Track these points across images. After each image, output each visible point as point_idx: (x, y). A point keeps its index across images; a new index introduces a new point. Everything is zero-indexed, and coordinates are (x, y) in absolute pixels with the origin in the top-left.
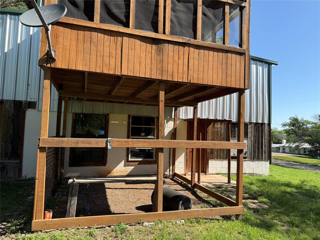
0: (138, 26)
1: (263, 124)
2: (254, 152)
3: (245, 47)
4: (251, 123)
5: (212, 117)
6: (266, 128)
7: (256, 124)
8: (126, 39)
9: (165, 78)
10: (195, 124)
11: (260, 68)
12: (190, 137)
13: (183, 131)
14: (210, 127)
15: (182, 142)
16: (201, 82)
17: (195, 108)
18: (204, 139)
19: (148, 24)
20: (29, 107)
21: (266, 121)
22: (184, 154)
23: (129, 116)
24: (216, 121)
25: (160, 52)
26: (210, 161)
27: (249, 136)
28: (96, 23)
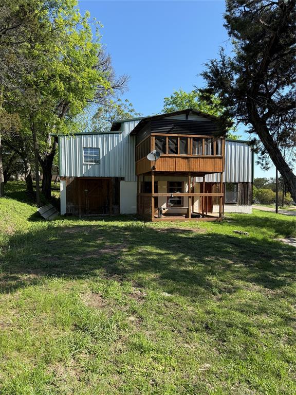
0: (181, 153)
1: (247, 183)
2: (242, 200)
3: (223, 155)
4: (240, 183)
5: (215, 181)
6: (250, 185)
7: (243, 183)
8: (177, 159)
9: (190, 171)
10: (204, 186)
11: (246, 148)
12: (201, 192)
13: (198, 188)
14: (214, 185)
15: (197, 194)
16: (204, 171)
17: (204, 178)
18: (210, 192)
19: (184, 152)
20: (122, 180)
21: (250, 181)
22: (198, 201)
23: (168, 182)
24: (216, 183)
25: (189, 161)
26: (214, 206)
27: (238, 190)
28: (167, 155)
